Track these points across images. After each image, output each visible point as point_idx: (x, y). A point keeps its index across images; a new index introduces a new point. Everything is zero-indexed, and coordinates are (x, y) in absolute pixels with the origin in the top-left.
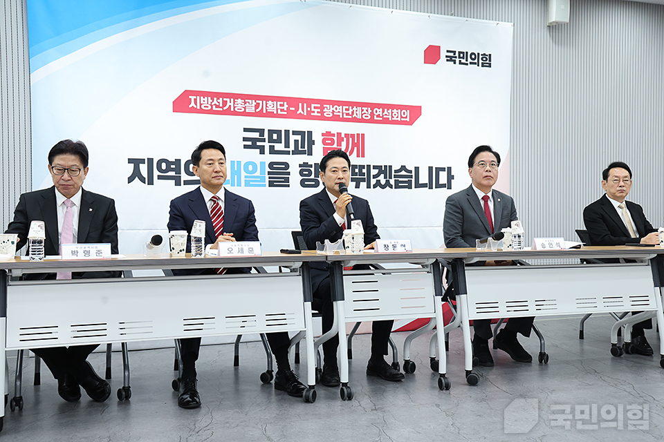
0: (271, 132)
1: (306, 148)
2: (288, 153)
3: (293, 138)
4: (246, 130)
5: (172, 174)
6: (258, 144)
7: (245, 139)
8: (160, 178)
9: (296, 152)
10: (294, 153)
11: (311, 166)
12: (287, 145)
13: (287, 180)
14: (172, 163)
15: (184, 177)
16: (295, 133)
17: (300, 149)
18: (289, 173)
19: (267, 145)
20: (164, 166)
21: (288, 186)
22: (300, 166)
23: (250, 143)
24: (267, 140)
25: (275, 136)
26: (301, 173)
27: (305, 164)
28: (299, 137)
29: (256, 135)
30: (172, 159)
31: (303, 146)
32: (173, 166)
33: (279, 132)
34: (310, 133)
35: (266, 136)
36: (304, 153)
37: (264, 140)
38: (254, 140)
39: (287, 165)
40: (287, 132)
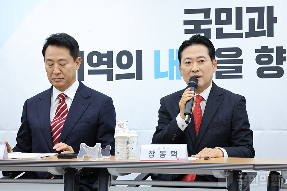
0: (218, 12)
1: (265, 28)
2: (240, 36)
3: (246, 17)
4: (187, 12)
5: (104, 67)
6: (203, 27)
7: (186, 23)
8: (91, 72)
9: (251, 33)
10: (248, 35)
11: (272, 50)
12: (239, 26)
13: (239, 69)
14: (104, 55)
15: (117, 70)
16: (249, 10)
17: (256, 30)
18: (241, 61)
19: (213, 28)
20: (95, 59)
21: (241, 77)
22: (257, 51)
23: (192, 27)
24: (213, 22)
25: (223, 16)
26: (258, 60)
27: (264, 49)
28: (255, 16)
29: (200, 17)
30: (104, 51)
31: (261, 26)
32: (105, 59)
33: (228, 11)
34: (270, 9)
35: (212, 17)
36: (262, 34)
37: (210, 22)
38: (197, 23)
39: (238, 51)
40: (239, 10)
